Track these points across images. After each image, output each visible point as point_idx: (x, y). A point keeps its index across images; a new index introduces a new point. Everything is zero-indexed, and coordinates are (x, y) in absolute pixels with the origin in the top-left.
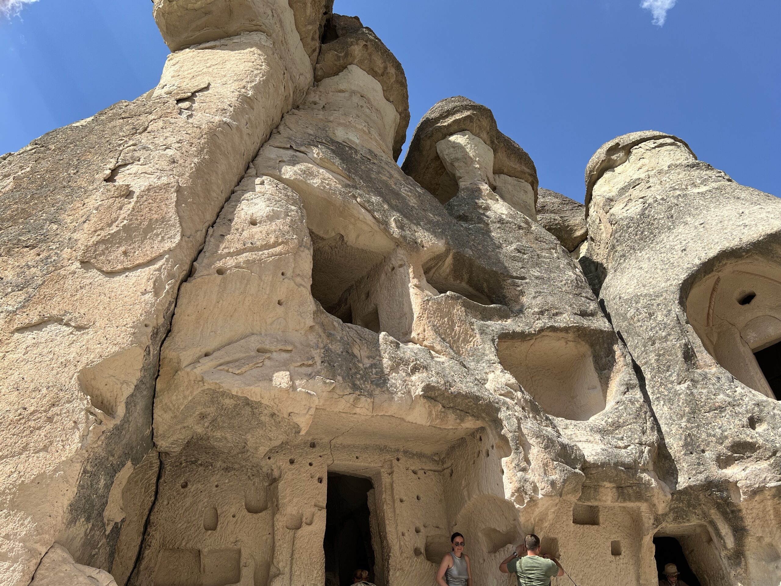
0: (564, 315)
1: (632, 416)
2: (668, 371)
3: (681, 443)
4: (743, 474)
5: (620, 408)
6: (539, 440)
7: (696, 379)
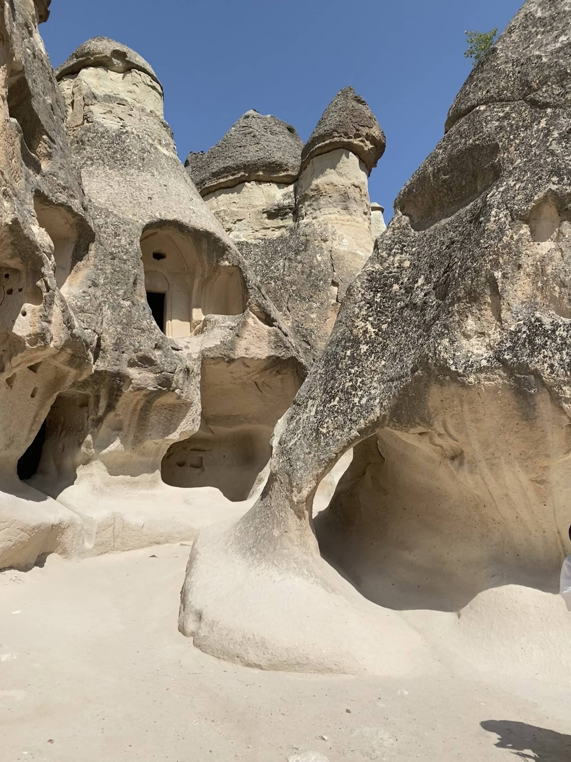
0: (76, 201)
1: (93, 308)
2: (116, 285)
3: (113, 341)
4: (139, 376)
5: (86, 298)
6: (62, 303)
7: (135, 302)
